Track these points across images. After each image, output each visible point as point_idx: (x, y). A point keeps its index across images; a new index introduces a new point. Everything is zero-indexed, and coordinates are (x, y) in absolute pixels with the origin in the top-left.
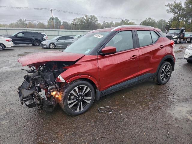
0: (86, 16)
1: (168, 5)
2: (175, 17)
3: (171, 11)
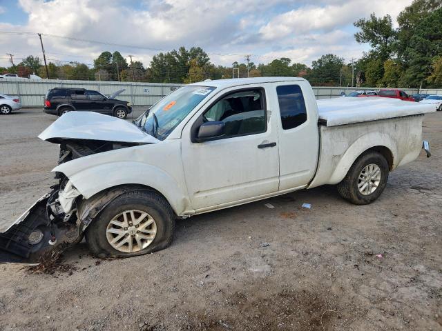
0: (183, 49)
2: (376, 52)
3: (365, 38)
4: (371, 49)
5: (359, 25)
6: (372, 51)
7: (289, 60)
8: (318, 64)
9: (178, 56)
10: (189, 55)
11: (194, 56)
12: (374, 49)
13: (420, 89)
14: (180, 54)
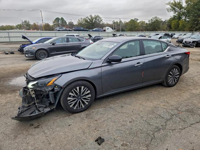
0: (91, 16)
1: (169, 4)
2: (176, 16)
3: (171, 10)
4: (174, 14)
5: (168, 4)
6: (174, 16)
7: (138, 20)
8: (151, 21)
9: (89, 19)
10: (94, 18)
11: (96, 18)
12: (175, 15)
13: (194, 32)
14: (90, 18)
